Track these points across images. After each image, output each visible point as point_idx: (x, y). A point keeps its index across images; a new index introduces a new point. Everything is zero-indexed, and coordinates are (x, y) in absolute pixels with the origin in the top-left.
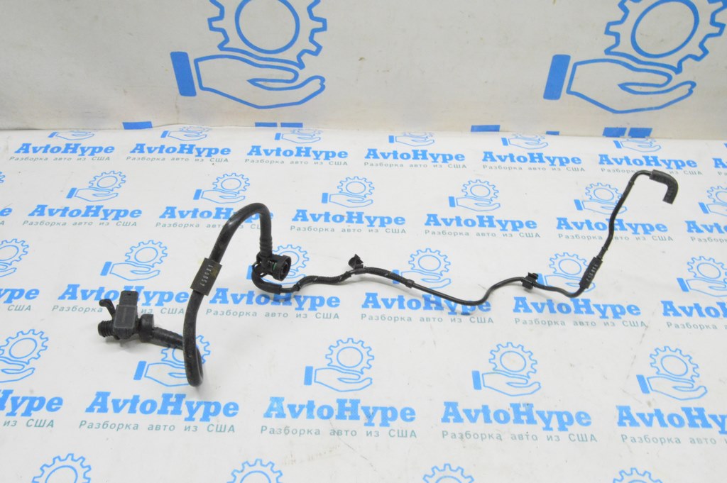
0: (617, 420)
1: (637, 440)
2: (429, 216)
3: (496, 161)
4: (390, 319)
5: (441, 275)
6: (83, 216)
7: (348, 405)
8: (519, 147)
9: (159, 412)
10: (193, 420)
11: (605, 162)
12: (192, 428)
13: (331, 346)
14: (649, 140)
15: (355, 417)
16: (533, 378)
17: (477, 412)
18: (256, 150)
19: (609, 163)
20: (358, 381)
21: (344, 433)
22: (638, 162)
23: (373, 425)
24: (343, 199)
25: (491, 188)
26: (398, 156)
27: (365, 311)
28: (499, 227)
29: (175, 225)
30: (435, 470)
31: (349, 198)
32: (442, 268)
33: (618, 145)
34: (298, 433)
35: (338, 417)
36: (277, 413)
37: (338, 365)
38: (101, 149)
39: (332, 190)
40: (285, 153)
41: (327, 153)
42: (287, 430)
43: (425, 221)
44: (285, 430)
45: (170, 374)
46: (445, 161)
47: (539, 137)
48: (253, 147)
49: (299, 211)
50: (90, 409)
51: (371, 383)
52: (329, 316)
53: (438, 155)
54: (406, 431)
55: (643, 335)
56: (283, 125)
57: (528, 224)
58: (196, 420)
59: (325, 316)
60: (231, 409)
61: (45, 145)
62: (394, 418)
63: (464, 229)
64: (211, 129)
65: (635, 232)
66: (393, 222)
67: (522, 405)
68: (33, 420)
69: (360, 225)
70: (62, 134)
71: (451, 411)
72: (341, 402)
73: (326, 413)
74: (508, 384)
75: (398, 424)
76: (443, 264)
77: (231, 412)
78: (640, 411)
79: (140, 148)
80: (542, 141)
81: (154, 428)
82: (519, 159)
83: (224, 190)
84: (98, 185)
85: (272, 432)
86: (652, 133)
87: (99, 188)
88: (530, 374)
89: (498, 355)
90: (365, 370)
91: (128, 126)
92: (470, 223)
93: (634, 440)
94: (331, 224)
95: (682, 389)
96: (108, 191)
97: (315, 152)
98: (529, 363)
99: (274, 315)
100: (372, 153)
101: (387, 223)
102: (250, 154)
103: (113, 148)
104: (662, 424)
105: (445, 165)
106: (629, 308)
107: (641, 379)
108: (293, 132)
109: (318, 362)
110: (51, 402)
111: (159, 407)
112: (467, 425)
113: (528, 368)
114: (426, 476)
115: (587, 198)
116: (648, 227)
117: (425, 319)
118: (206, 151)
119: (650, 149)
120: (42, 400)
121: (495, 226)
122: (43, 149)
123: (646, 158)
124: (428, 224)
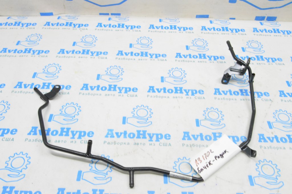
0: (258, 140)
1: (267, 148)
2: (177, 54)
3: (207, 30)
4: (160, 97)
5: (182, 79)
6: (23, 53)
7: (141, 133)
8: (217, 24)
9: (60, 135)
10: (74, 138)
11: (256, 31)
12: (74, 142)
13: (134, 108)
14: (275, 22)
15: (144, 137)
16: (222, 122)
17: (198, 136)
18: (100, 25)
19: (257, 31)
20: (146, 123)
21: (140, 144)
22: (270, 31)
23: (152, 141)
24: (139, 46)
25: (205, 42)
26: (164, 28)
27: (149, 94)
28: (208, 58)
29: (64, 57)
30: (179, 159)
31: (142, 46)
32: (183, 76)
33: (262, 24)
34: (120, 144)
35: (137, 138)
36: (110, 135)
37: (137, 116)
38: (30, 24)
39: (134, 42)
40: (113, 26)
41: (132, 26)
42: (115, 143)
43: (175, 56)
44: (114, 143)
45: (64, 119)
46: (184, 30)
47: (226, 20)
48: (99, 24)
49: (119, 51)
50: (29, 134)
51: (152, 123)
52: (133, 96)
53: (181, 28)
54: (167, 144)
55: (271, 105)
56: (112, 14)
57: (221, 57)
58: (75, 138)
59: (131, 96)
60: (91, 134)
61: (5, 22)
62: (162, 138)
63: (193, 59)
64: (80, 16)
65: (268, 61)
66: (161, 56)
67: (217, 133)
68: (5, 138)
69: (146, 58)
70: (13, 17)
71: (186, 135)
72: (139, 132)
73: (132, 136)
74: (211, 124)
75: (163, 140)
76: (183, 74)
77: (90, 135)
78: (268, 136)
79: (48, 24)
80: (228, 22)
81: (57, 141)
82: (217, 29)
83: (86, 42)
84: (30, 39)
85: (109, 143)
86: (277, 19)
87: (30, 41)
88: (221, 121)
89: (207, 113)
90: (149, 118)
91: (42, 14)
92: (195, 57)
93: (265, 148)
94: (134, 57)
95: (287, 127)
96: (34, 42)
97: (126, 26)
98: (220, 116)
99: (109, 95)
100: (152, 27)
101: (158, 57)
102: (97, 26)
103: (36, 24)
104: (278, 141)
105: (184, 32)
106: (265, 94)
107: (269, 123)
108: (117, 17)
109: (128, 115)
110: (12, 131)
111: (59, 133)
112: (193, 141)
113: (220, 118)
114: (175, 162)
115: (247, 46)
116: (274, 59)
117: (175, 97)
118: (78, 25)
119: (276, 26)
120: (8, 130)
121: (206, 58)
122: (5, 24)
123: (274, 30)
124: (176, 57)
